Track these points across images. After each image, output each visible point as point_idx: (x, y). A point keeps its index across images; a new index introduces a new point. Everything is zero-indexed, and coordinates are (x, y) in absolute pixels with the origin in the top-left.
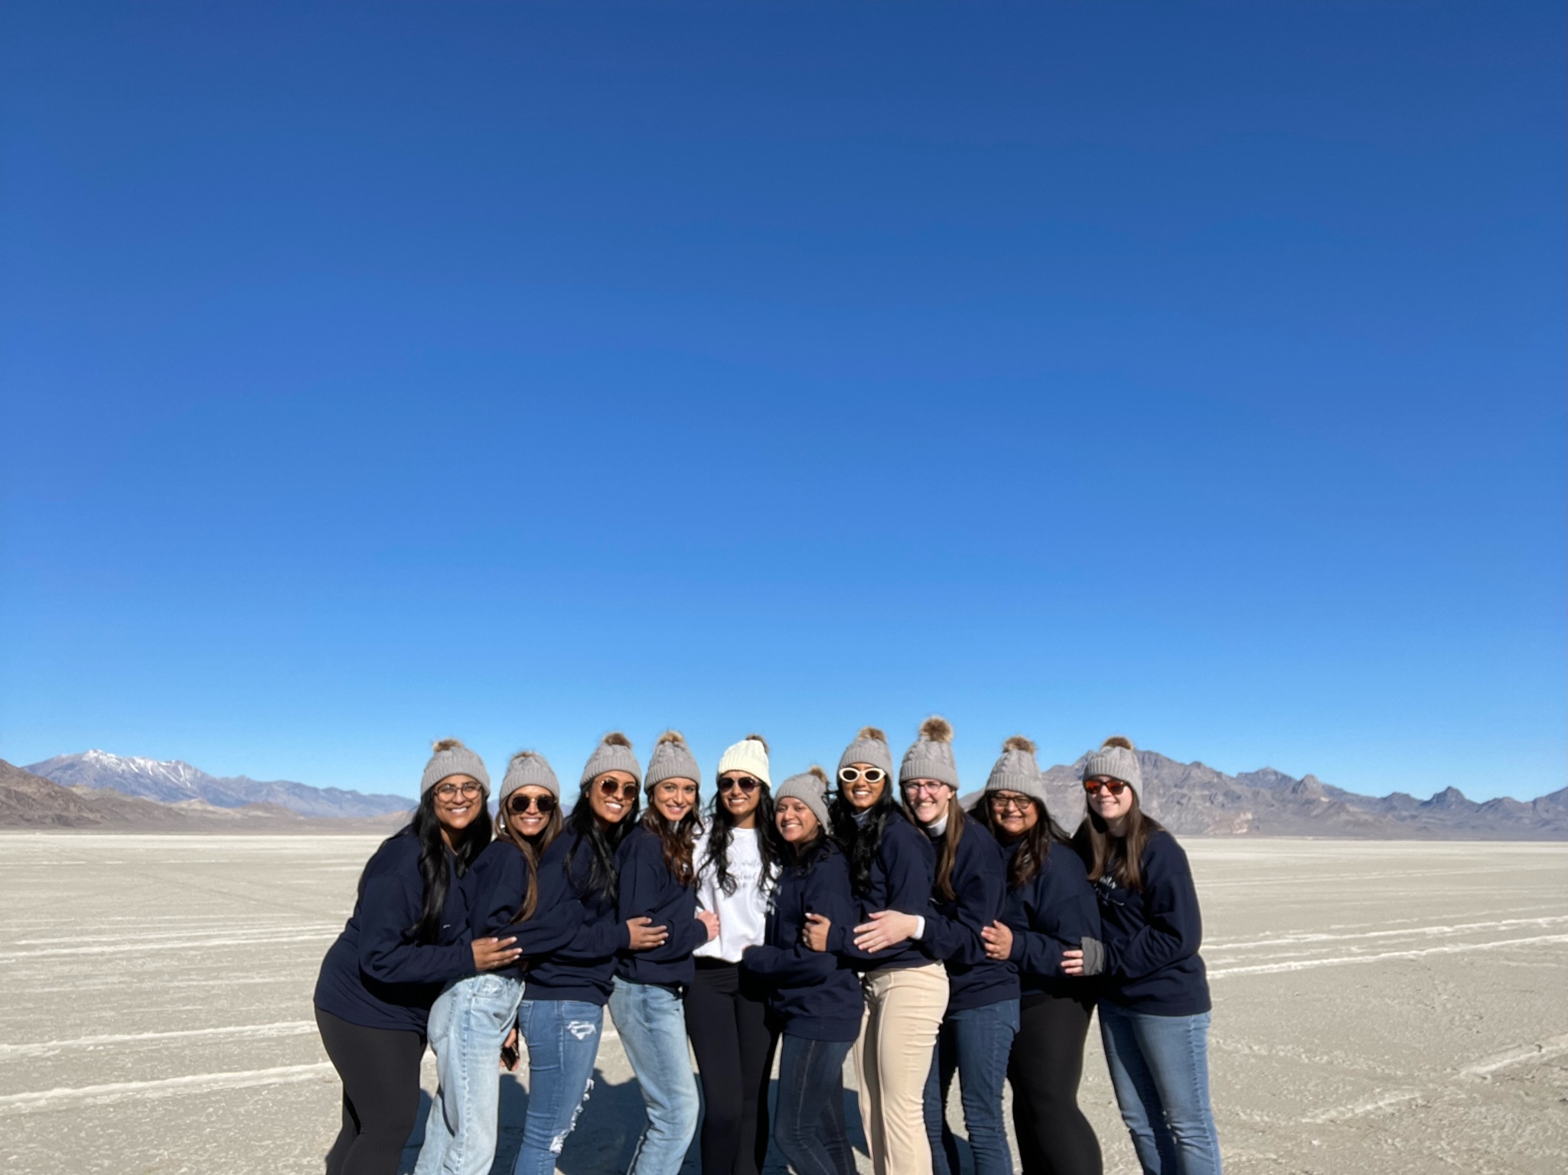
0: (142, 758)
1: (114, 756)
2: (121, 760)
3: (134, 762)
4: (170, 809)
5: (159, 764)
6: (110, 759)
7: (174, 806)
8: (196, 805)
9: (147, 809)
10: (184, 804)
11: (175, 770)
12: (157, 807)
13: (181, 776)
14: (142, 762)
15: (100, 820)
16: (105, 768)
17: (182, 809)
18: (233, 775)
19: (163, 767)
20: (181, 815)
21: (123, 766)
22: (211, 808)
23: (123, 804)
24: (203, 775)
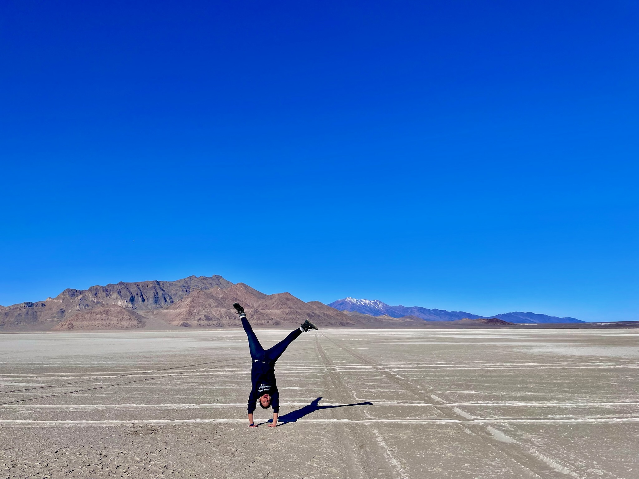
0: (365, 300)
1: (355, 299)
2: (357, 301)
3: (362, 301)
4: (377, 319)
5: (371, 302)
6: (354, 300)
7: (378, 317)
8: (385, 317)
9: (369, 319)
10: (381, 317)
11: (376, 303)
12: (372, 318)
13: (379, 306)
14: (364, 301)
15: (354, 324)
16: (353, 304)
17: (381, 319)
18: (397, 305)
19: (372, 303)
20: (381, 321)
21: (359, 303)
22: (391, 318)
23: (361, 318)
24: (387, 305)
